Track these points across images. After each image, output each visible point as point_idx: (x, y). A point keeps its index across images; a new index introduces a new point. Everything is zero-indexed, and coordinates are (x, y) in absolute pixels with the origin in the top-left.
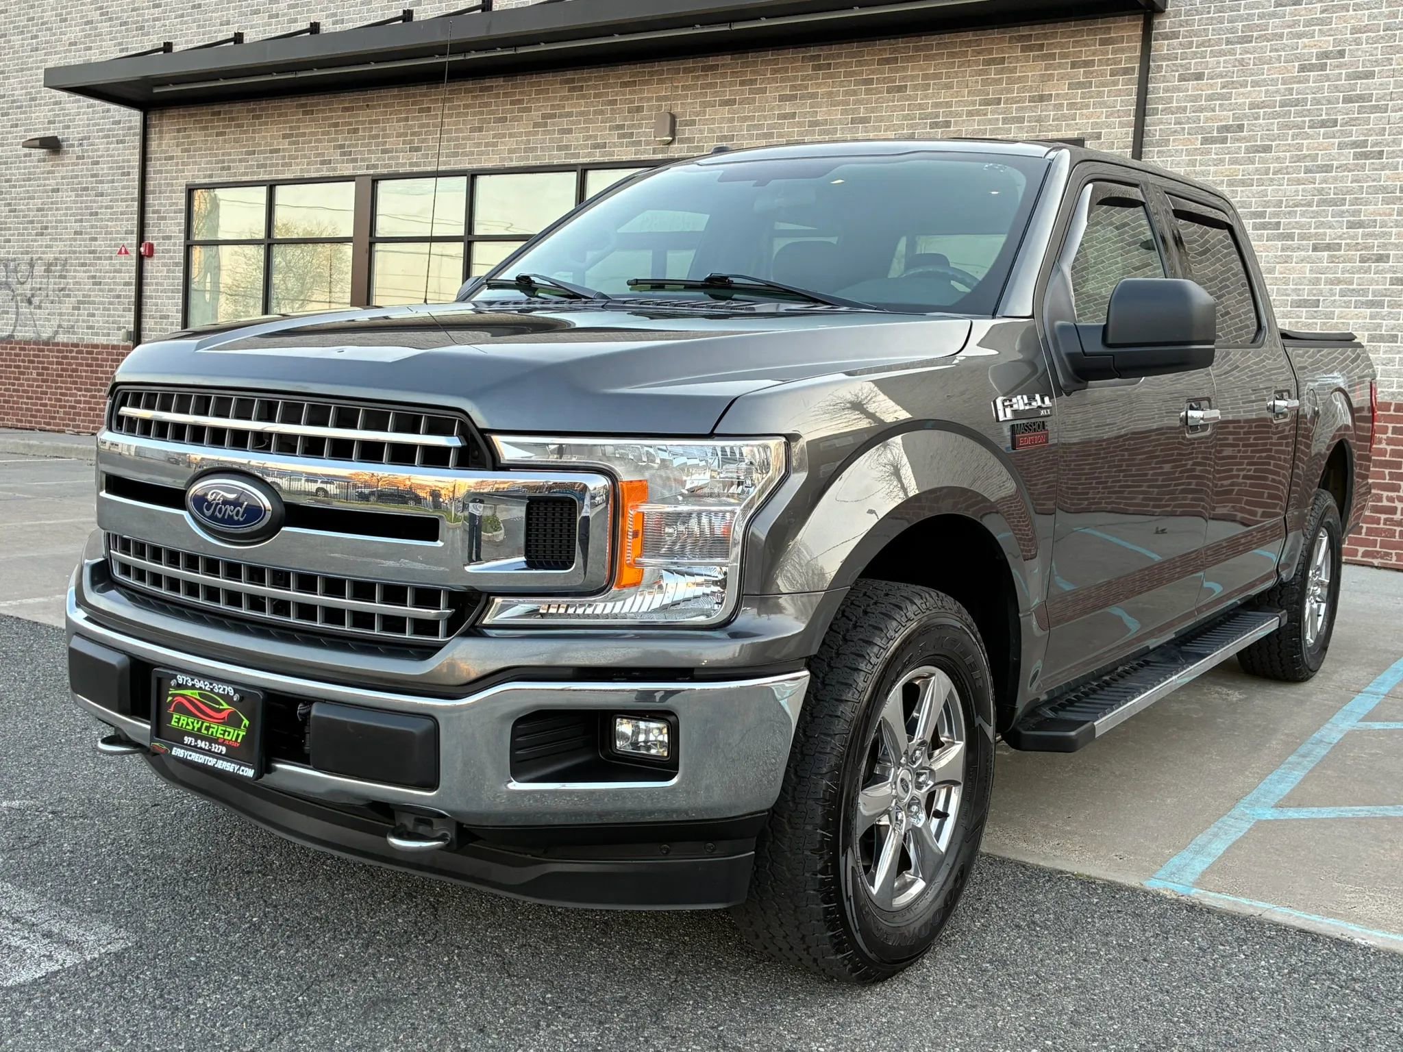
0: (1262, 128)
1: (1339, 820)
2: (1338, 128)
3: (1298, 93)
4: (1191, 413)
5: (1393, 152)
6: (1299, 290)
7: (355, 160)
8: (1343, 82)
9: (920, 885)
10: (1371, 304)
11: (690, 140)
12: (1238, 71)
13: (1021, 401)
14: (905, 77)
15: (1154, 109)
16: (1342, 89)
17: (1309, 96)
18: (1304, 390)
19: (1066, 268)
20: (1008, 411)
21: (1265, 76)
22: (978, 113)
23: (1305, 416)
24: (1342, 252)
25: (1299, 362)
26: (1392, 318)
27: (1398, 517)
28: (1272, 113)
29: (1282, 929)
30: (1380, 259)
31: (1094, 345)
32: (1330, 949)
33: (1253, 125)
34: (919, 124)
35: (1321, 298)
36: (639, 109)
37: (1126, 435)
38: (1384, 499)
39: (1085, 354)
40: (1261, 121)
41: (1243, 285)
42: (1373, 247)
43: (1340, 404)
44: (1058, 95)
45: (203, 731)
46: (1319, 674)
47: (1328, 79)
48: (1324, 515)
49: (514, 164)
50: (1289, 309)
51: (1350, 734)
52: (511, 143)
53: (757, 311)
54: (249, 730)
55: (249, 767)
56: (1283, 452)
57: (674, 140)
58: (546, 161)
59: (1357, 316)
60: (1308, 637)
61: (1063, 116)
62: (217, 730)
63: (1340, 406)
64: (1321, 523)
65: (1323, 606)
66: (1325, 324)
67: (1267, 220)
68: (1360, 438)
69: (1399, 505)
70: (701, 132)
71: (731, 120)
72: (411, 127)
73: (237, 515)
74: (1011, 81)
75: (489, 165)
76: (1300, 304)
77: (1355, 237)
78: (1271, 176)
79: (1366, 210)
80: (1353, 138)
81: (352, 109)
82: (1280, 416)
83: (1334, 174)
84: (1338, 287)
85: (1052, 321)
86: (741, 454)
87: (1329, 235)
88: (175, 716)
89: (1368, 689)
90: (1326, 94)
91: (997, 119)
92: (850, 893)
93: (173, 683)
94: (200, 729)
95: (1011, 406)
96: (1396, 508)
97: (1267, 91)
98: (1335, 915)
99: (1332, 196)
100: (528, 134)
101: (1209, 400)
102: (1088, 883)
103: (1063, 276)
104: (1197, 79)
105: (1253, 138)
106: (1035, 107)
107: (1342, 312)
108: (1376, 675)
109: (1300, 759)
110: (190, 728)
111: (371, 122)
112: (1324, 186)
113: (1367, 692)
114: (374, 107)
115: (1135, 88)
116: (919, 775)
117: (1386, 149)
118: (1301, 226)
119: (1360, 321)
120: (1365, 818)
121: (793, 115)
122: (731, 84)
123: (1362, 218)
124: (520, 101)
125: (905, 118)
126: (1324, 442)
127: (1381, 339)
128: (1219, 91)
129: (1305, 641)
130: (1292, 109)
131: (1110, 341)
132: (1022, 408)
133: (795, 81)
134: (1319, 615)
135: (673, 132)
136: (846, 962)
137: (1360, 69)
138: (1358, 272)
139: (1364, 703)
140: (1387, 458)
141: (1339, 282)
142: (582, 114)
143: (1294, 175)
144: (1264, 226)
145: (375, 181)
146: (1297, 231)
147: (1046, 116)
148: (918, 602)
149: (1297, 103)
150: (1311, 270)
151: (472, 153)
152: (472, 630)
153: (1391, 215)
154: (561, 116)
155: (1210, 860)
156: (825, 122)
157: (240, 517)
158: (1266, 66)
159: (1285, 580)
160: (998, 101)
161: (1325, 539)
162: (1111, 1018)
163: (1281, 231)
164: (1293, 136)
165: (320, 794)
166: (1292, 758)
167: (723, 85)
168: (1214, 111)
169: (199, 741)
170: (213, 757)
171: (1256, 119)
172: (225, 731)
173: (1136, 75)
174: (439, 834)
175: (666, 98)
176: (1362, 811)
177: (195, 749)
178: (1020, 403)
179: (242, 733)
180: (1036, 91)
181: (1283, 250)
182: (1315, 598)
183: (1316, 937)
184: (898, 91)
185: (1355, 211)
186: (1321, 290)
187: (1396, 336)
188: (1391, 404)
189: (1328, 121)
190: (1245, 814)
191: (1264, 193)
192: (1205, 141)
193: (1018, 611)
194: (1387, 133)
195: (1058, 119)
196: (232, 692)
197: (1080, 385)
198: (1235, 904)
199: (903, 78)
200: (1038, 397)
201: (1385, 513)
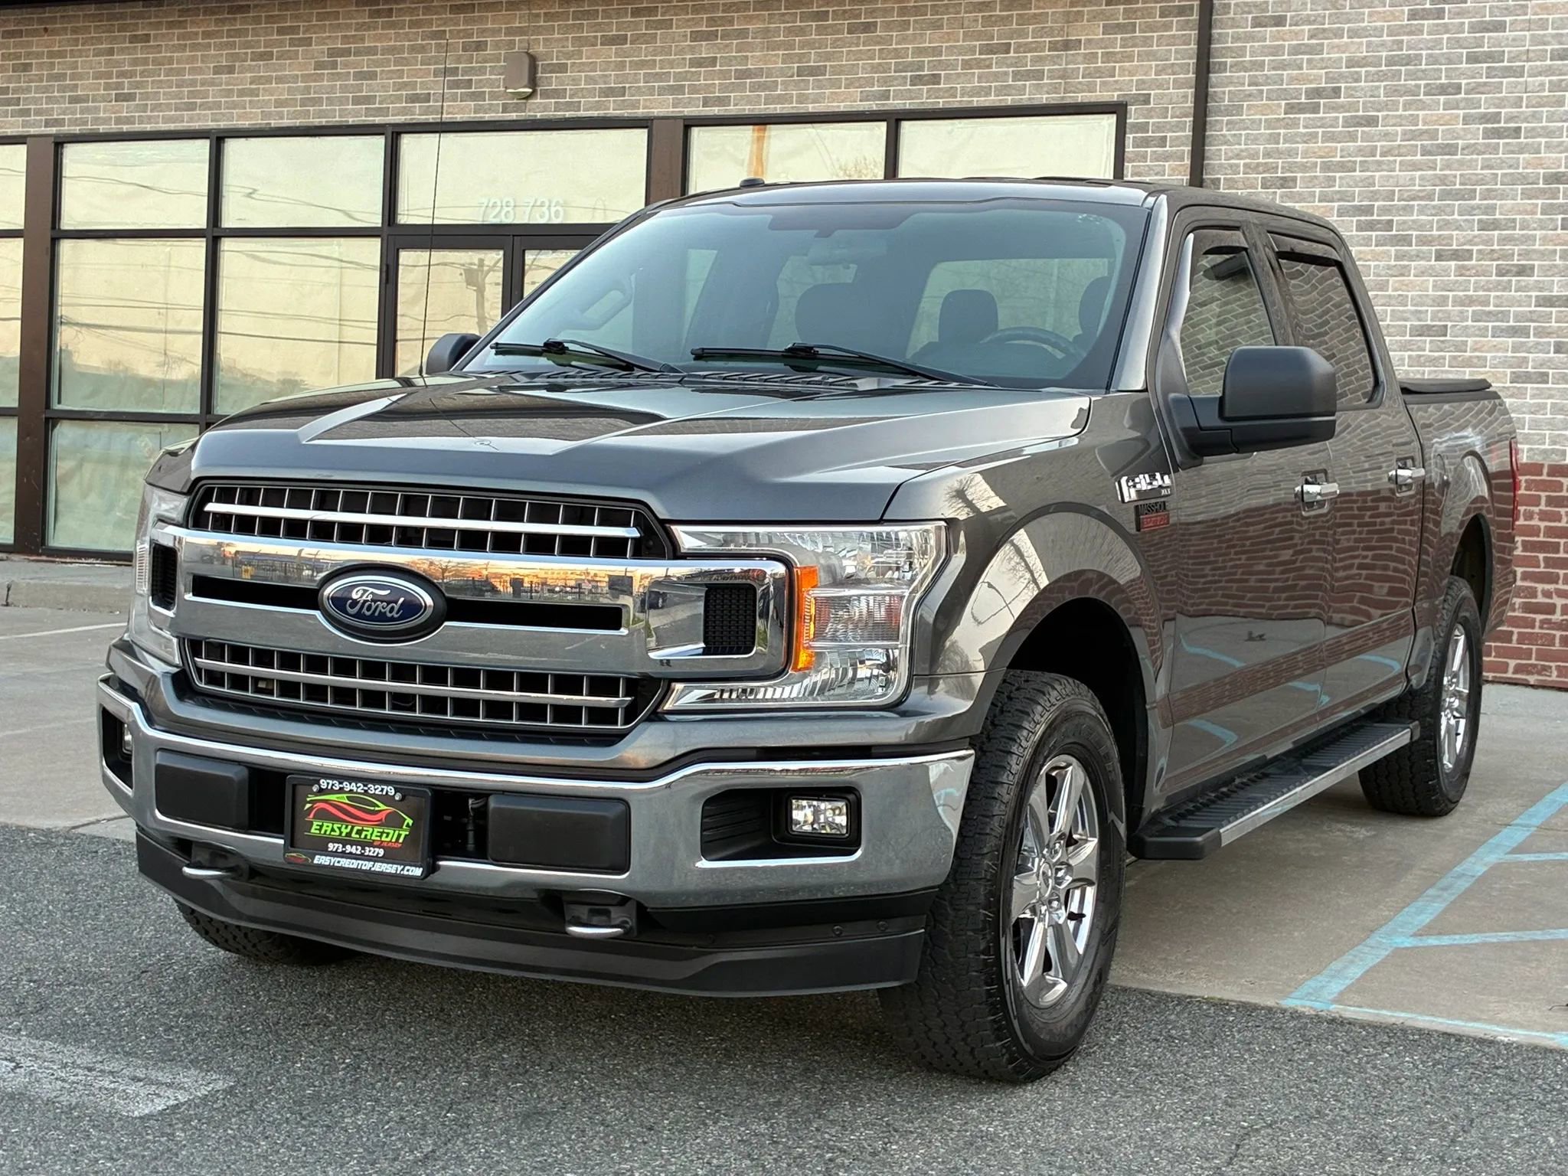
0: (1364, 92)
1: (1484, 944)
2: (1463, 95)
3: (1409, 48)
4: (1307, 488)
5: (1533, 129)
6: (1420, 312)
7: (26, 113)
8: (1466, 34)
9: (1062, 986)
10: (1514, 332)
11: (558, 93)
12: (1330, 15)
13: (1143, 481)
14: (874, 11)
15: (1220, 63)
16: (1465, 44)
17: (1424, 53)
18: (1431, 454)
19: (1175, 333)
20: (1133, 491)
21: (1366, 24)
22: (979, 64)
23: (1432, 485)
24: (1474, 262)
25: (1422, 417)
26: (1540, 351)
27: (1557, 617)
28: (1377, 73)
29: (1425, 1034)
30: (1523, 271)
31: (1211, 419)
32: (1473, 1046)
33: (1354, 89)
34: (896, 78)
35: (1450, 324)
36: (480, 46)
37: (1237, 514)
38: (1539, 594)
39: (1201, 428)
40: (1362, 84)
41: (1350, 318)
42: (1513, 254)
43: (1473, 469)
44: (1089, 41)
45: (353, 835)
46: (1460, 808)
47: (1446, 29)
48: (1459, 607)
49: (286, 122)
50: (1408, 338)
51: (1496, 867)
52: (282, 91)
53: (860, 389)
54: (413, 829)
55: (416, 866)
56: (1407, 532)
57: (534, 92)
58: (336, 120)
59: (1495, 348)
60: (1445, 761)
61: (1098, 70)
62: (372, 833)
63: (1473, 471)
64: (1456, 619)
65: (1463, 722)
66: (1455, 358)
67: (1375, 217)
68: (1501, 513)
69: (1559, 602)
70: (576, 81)
71: (621, 66)
72: (118, 63)
73: (391, 612)
74: (1023, 20)
75: (245, 124)
76: (1423, 331)
77: (1488, 241)
78: (1378, 158)
79: (1501, 206)
80: (1482, 110)
81: (19, 33)
82: (1404, 489)
83: (1459, 157)
84: (1470, 309)
85: (1165, 395)
86: (897, 539)
87: (1457, 239)
88: (315, 823)
89: (1518, 821)
90: (1445, 51)
91: (1006, 73)
92: (1010, 976)
93: (315, 788)
94: (349, 834)
95: (1134, 486)
96: (1554, 605)
97: (1369, 44)
98: (1477, 1020)
99: (1458, 186)
100: (306, 78)
101: (1325, 472)
102: (1221, 1005)
103: (1173, 344)
104: (1277, 25)
105: (1353, 107)
106: (1058, 56)
107: (1476, 343)
108: (1526, 807)
109: (1440, 892)
110: (338, 833)
111: (51, 55)
112: (1447, 172)
113: (1517, 825)
114: (54, 32)
115: (1194, 33)
116: (1058, 870)
117: (1524, 125)
118: (1421, 227)
119: (1500, 354)
120: (1511, 942)
121: (713, 61)
122: (619, 14)
123: (1497, 216)
124: (294, 30)
125: (875, 69)
126: (1457, 518)
127: (1527, 378)
128: (1306, 41)
129: (1443, 765)
130: (1403, 68)
131: (1227, 414)
132: (1144, 488)
133: (713, 12)
134: (1458, 734)
135: (533, 82)
136: (1004, 1051)
137: (1488, 18)
138: (1496, 289)
139: (1515, 836)
140: (1541, 539)
141: (1470, 301)
142: (392, 50)
143: (1409, 158)
144: (1371, 226)
145: (59, 143)
146: (1415, 233)
147: (1073, 69)
148: (1058, 687)
149: (1408, 61)
150: (1434, 286)
151: (218, 105)
152: (653, 717)
153: (1535, 213)
154: (358, 53)
155: (1348, 982)
156: (759, 73)
157: (394, 613)
158: (1367, 11)
159: (1415, 686)
160: (1006, 49)
161: (1462, 639)
162: (1263, 1100)
163: (1394, 232)
164: (1404, 105)
165: (494, 889)
166: (1431, 892)
167: (607, 15)
168: (1301, 68)
169: (348, 847)
170: (369, 860)
171: (1356, 81)
172: (382, 833)
173: (1195, 17)
174: (617, 922)
175: (521, 31)
176: (1508, 936)
177: (344, 855)
178: (1143, 482)
179: (404, 834)
180: (1058, 35)
181: (1397, 258)
182: (1452, 712)
183: (1459, 1039)
184: (865, 31)
185: (1488, 207)
186: (1448, 312)
187: (1547, 374)
188: (1542, 465)
189: (1450, 85)
190: (1380, 943)
191: (1371, 181)
192: (1291, 109)
193: (1145, 702)
194: (1524, 105)
195: (1090, 75)
196: (392, 792)
197: (1197, 462)
198: (1378, 1015)
199: (871, 13)
200: (1158, 476)
201: (1541, 613)
